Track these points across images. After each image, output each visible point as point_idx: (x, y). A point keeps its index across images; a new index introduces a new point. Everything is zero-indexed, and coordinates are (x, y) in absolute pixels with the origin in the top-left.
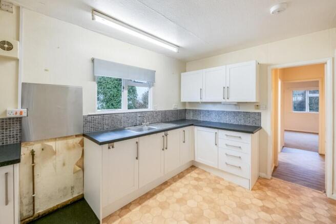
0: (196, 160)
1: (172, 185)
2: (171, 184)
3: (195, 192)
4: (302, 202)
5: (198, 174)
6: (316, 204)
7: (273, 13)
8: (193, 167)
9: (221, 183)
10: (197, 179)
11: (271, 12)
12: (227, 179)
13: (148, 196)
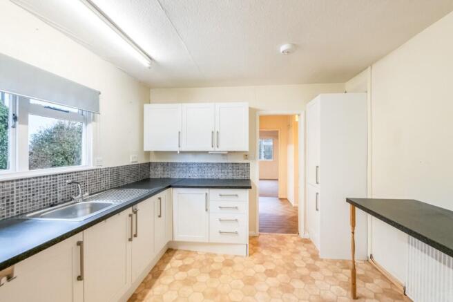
0: (176, 239)
3: (189, 290)
4: (290, 250)
5: (182, 259)
6: (299, 248)
7: (283, 52)
8: (170, 251)
9: (215, 260)
10: (183, 268)
11: (281, 50)
12: (220, 251)
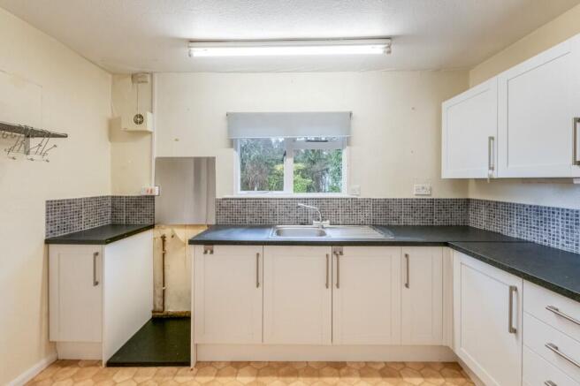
1: (347, 379)
2: (349, 374)
13: (283, 370)
